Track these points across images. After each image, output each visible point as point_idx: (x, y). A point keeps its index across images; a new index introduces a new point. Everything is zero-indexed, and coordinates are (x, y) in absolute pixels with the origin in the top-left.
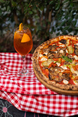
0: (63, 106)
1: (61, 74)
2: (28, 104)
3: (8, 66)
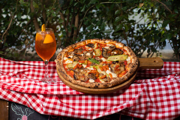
0: (90, 107)
1: (87, 74)
2: (51, 106)
3: (28, 75)
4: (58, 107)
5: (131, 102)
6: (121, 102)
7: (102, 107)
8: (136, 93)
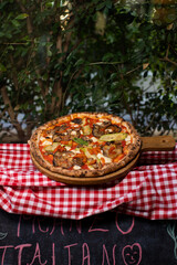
0: (74, 203)
1: (71, 159)
2: (22, 201)
4: (31, 203)
5: (130, 195)
6: (117, 196)
7: (92, 203)
8: (138, 183)
